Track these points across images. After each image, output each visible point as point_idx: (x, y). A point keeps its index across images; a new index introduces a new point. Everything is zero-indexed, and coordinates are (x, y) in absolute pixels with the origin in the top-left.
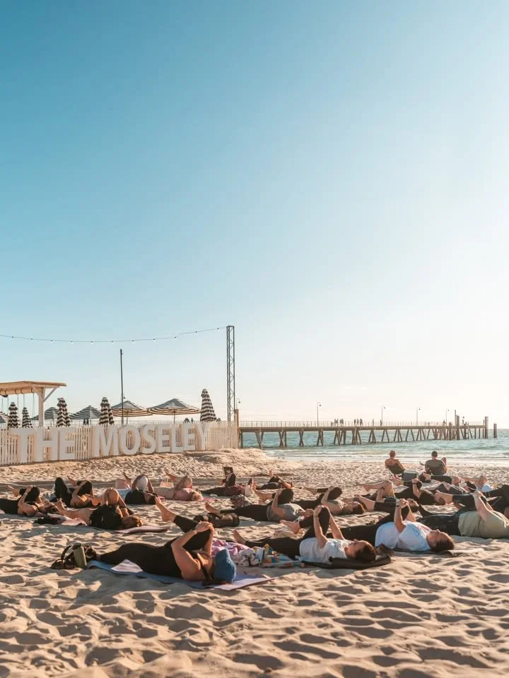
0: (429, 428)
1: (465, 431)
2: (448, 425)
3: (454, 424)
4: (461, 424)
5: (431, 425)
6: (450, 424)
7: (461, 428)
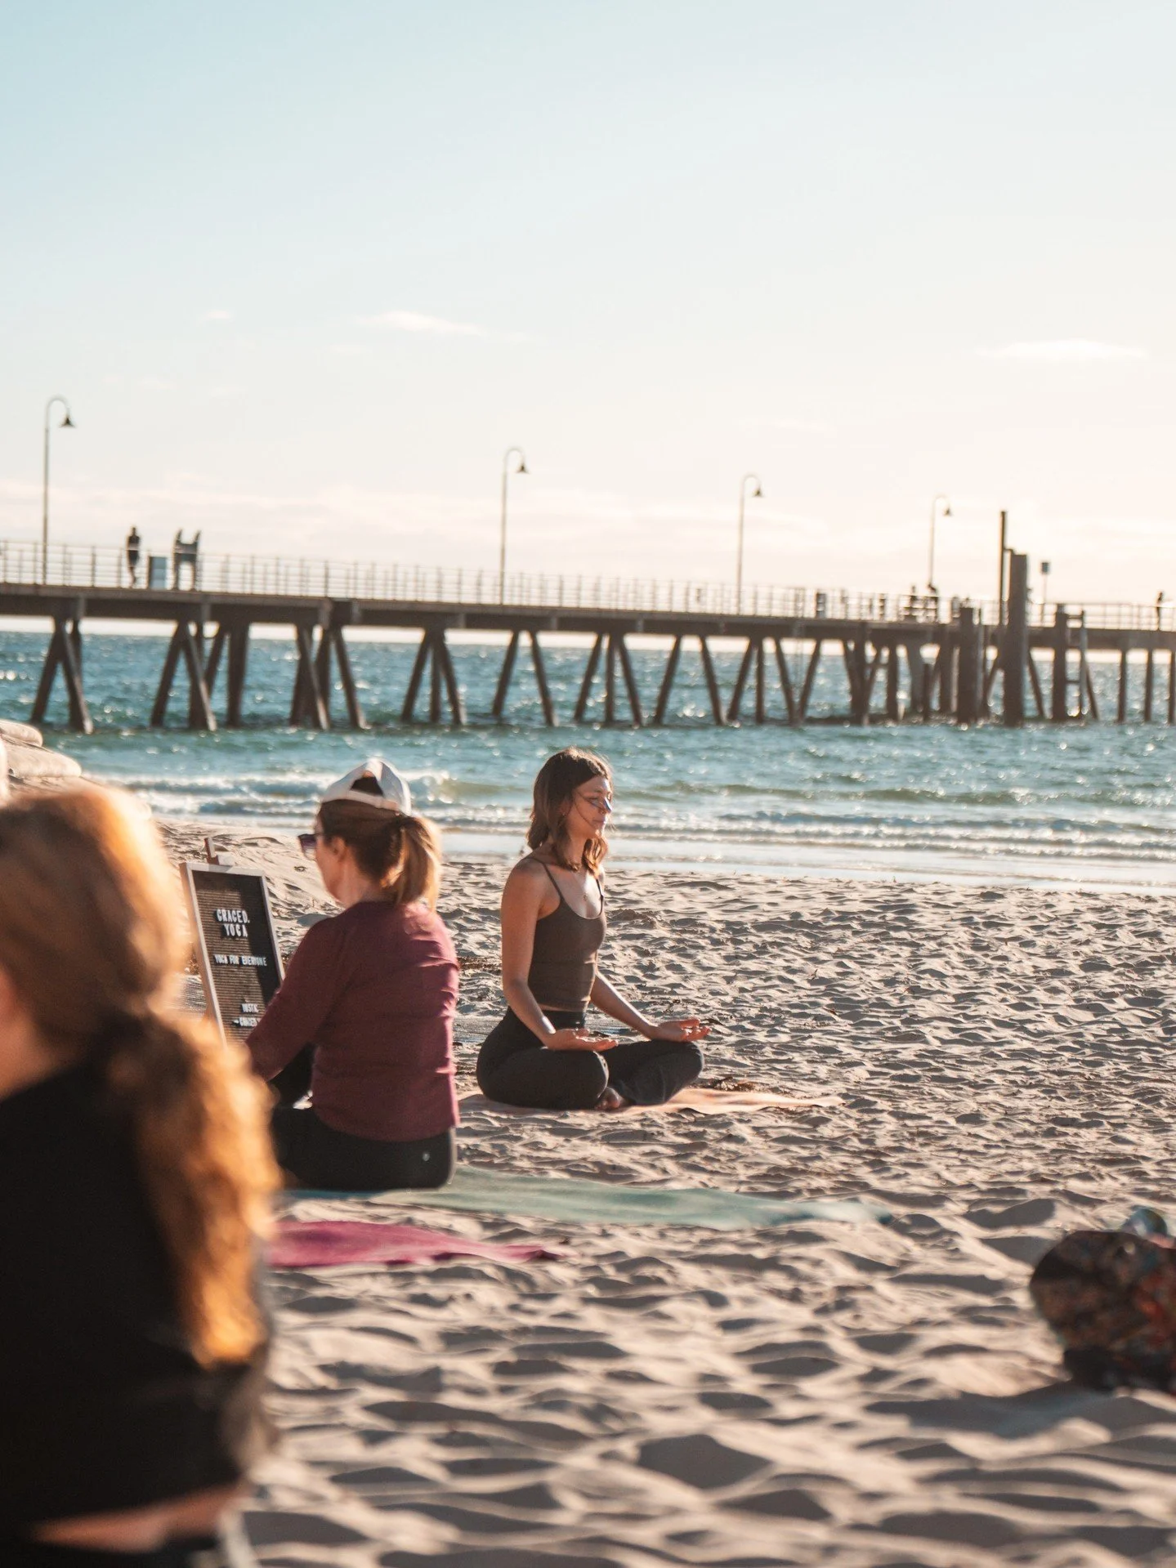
0: (819, 629)
1: (1059, 664)
2: (945, 617)
3: (989, 617)
4: (1038, 616)
5: (834, 612)
6: (965, 613)
7: (1042, 638)
